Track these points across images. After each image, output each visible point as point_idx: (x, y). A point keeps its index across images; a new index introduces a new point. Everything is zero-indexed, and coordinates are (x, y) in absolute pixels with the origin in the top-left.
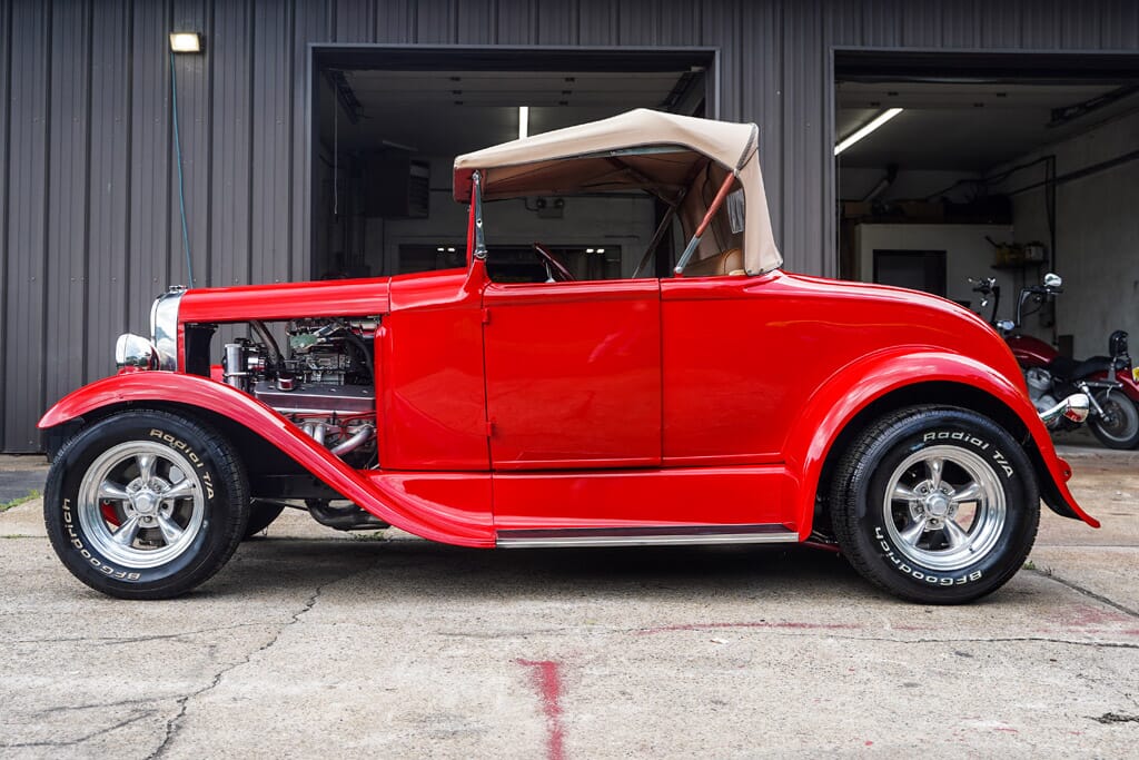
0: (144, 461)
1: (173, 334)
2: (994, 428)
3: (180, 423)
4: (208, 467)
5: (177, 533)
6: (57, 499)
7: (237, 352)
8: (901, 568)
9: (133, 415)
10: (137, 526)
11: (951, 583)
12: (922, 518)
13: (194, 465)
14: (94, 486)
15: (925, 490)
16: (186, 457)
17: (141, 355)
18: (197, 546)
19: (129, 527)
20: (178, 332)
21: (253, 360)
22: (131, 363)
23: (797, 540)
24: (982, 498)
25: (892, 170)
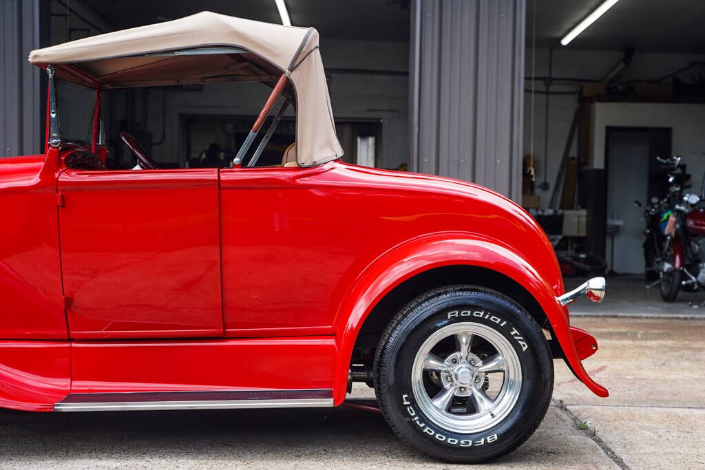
2: (512, 307)
8: (426, 430)
11: (470, 445)
12: (451, 386)
15: (455, 362)
23: (332, 406)
24: (505, 369)
25: (629, 53)
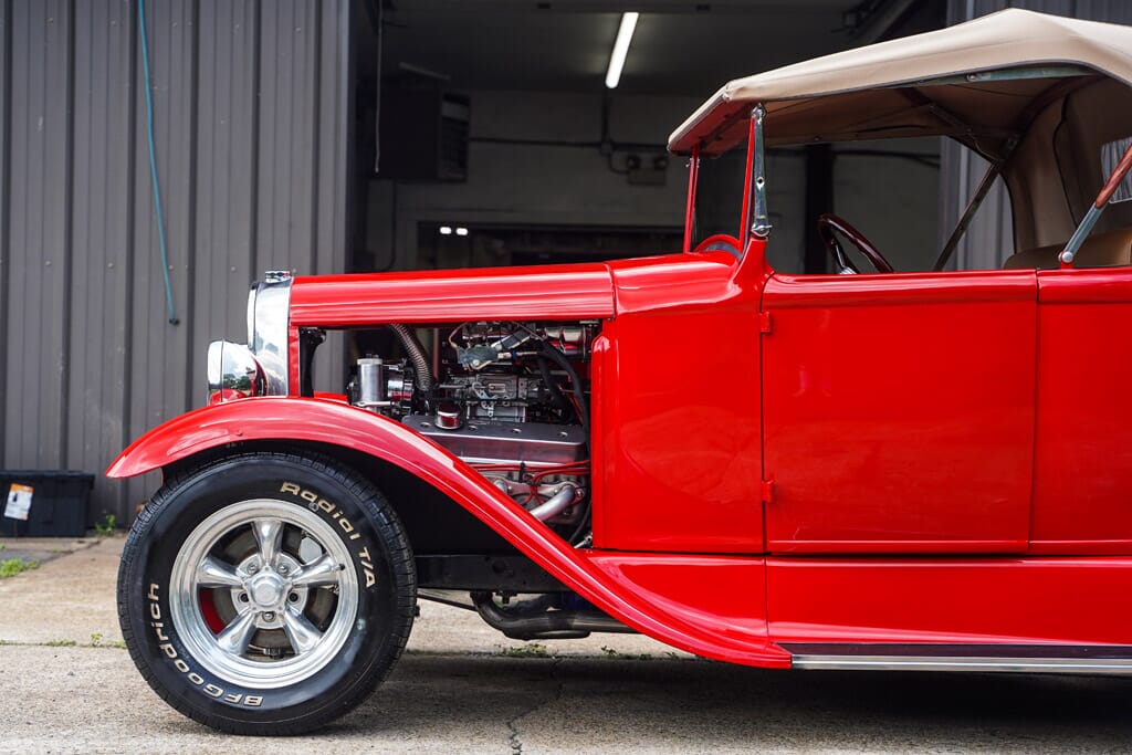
0: (265, 530)
1: (282, 343)
3: (325, 474)
4: (366, 540)
5: (312, 638)
6: (139, 583)
7: (376, 371)
9: (253, 460)
10: (253, 627)
13: (344, 536)
14: (192, 567)
16: (334, 524)
17: (240, 372)
18: (349, 656)
19: (239, 631)
20: (290, 340)
21: (395, 384)
22: (227, 384)
